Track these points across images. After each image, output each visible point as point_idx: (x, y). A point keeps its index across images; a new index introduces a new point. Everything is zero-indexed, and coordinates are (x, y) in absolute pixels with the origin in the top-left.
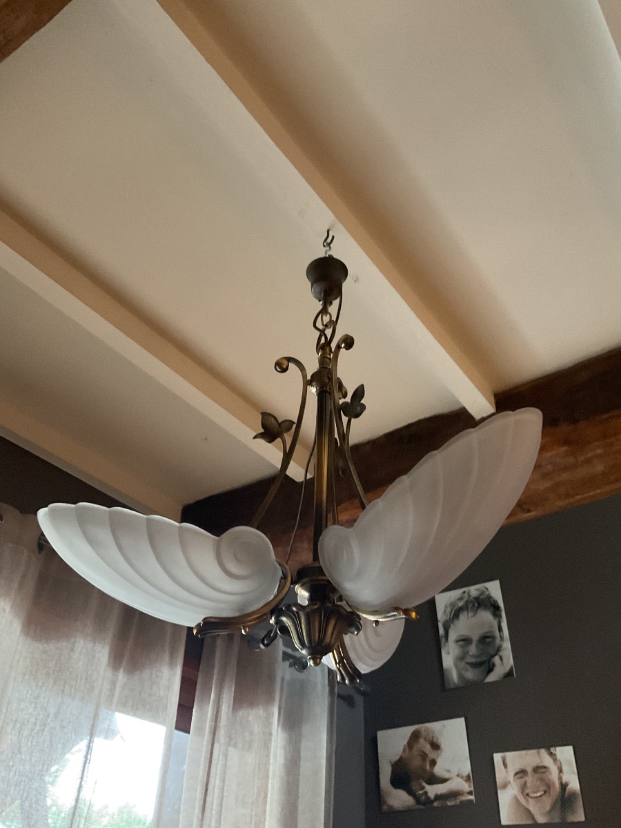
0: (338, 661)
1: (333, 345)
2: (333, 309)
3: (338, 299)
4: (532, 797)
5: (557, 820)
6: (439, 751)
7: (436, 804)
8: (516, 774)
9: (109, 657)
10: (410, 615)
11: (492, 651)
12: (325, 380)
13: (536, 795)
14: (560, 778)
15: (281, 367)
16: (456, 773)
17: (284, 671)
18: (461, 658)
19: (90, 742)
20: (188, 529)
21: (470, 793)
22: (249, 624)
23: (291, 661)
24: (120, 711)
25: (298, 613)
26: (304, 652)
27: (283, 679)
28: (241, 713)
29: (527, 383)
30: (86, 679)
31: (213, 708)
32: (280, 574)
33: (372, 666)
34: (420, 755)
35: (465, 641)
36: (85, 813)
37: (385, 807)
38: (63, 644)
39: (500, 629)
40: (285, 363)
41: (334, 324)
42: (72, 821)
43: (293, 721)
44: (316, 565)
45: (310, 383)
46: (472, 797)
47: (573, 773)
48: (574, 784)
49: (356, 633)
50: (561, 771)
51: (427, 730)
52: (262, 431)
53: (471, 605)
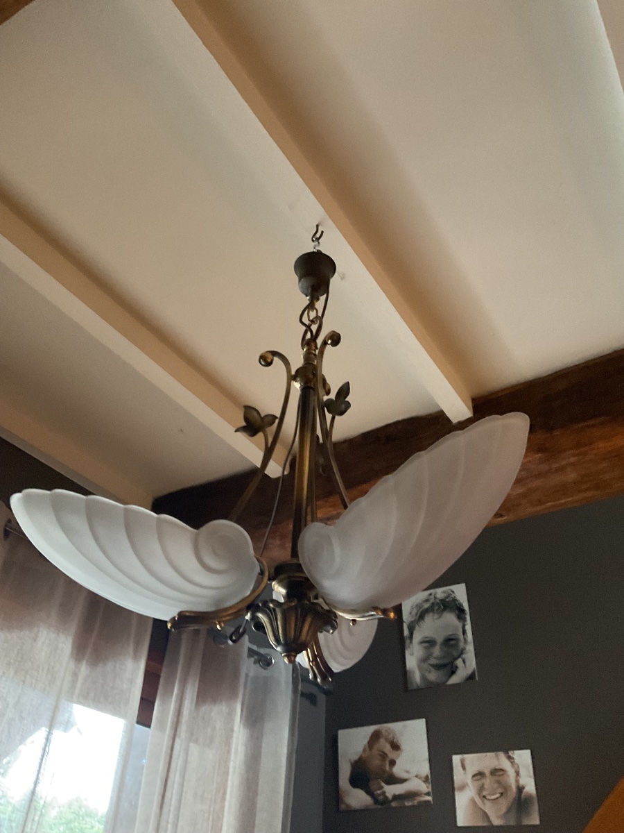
0: (311, 659)
1: (319, 341)
2: (319, 305)
3: (325, 296)
4: (489, 800)
5: (512, 823)
6: (398, 752)
7: (394, 804)
8: (474, 776)
9: (73, 648)
10: (388, 616)
11: (455, 654)
12: (310, 375)
13: (493, 797)
14: (517, 781)
15: (266, 360)
16: (415, 774)
17: (248, 667)
18: (424, 660)
19: (49, 733)
20: (165, 521)
21: (428, 794)
22: (224, 619)
23: (256, 657)
24: (80, 703)
25: (274, 610)
26: (279, 649)
27: (247, 675)
28: (204, 708)
29: (505, 389)
30: (48, 670)
31: (176, 702)
32: (258, 570)
33: (343, 665)
34: (381, 755)
35: (429, 643)
36: (41, 806)
37: (343, 807)
38: (26, 634)
39: (464, 632)
40: (270, 356)
41: (319, 319)
42: (27, 814)
43: (255, 718)
44: (295, 561)
45: (294, 378)
46: (429, 798)
47: (530, 777)
48: (530, 787)
49: (331, 631)
50: (518, 773)
51: (388, 730)
52: (244, 424)
53: (436, 608)
